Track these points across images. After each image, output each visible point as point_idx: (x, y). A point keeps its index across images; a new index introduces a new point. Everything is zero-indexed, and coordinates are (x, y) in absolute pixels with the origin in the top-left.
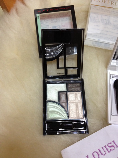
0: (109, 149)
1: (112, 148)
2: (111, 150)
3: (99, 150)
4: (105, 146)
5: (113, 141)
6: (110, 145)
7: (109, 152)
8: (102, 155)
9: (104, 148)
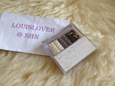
0: (28, 27)
1: (30, 28)
2: (28, 28)
3: (22, 25)
4: (27, 25)
5: (33, 26)
6: (30, 26)
7: (26, 28)
8: (22, 27)
9: (26, 25)
